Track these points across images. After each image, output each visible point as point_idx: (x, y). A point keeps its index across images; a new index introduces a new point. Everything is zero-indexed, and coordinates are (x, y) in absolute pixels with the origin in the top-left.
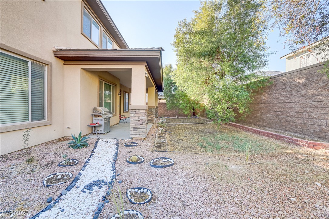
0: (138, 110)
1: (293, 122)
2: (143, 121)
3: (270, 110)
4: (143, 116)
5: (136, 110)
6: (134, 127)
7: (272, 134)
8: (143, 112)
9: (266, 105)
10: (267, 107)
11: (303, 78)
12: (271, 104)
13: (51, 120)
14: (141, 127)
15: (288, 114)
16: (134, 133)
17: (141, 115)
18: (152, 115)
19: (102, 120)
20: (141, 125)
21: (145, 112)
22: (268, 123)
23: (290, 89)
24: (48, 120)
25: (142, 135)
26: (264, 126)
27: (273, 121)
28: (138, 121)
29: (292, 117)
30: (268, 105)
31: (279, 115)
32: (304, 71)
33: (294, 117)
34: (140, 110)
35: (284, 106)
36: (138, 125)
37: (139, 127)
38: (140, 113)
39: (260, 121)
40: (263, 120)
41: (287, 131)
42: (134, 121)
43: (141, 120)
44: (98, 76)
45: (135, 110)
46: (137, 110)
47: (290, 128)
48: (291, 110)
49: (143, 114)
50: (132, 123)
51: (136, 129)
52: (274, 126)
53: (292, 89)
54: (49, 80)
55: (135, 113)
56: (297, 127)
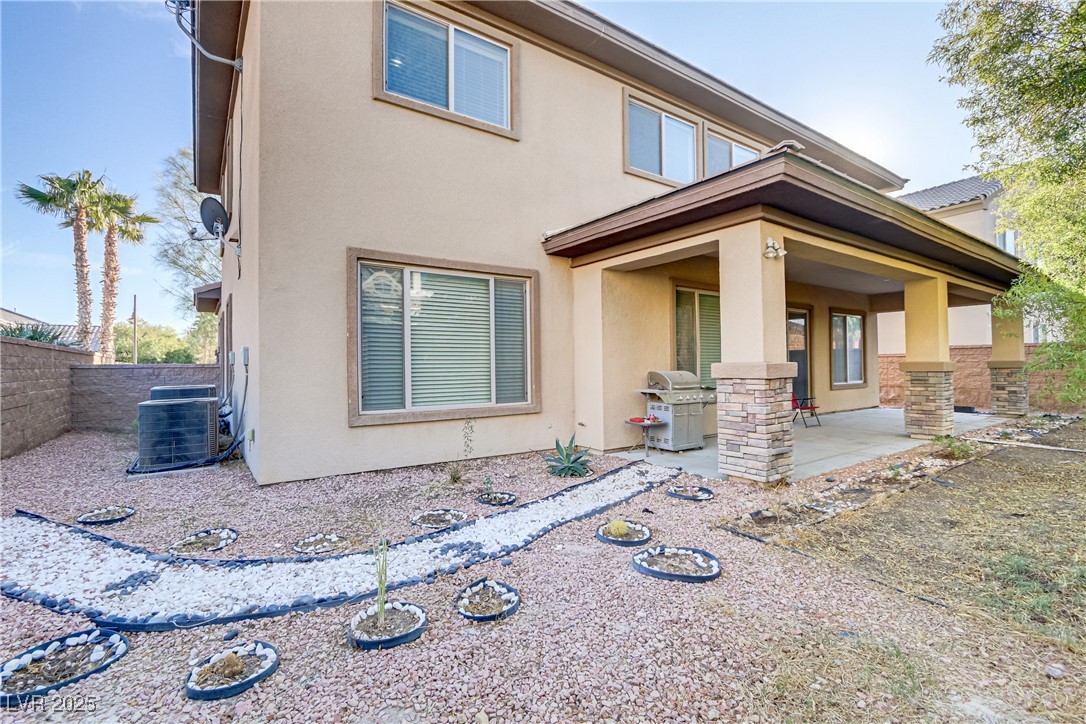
0: (739, 381)
2: (757, 422)
4: (757, 400)
5: (734, 381)
6: (730, 437)
8: (756, 387)
13: (541, 402)
14: (751, 442)
16: (730, 460)
17: (749, 400)
18: (928, 400)
19: (666, 409)
20: (750, 435)
21: (763, 388)
24: (532, 403)
25: (754, 471)
28: (740, 419)
34: (748, 381)
36: (741, 433)
37: (745, 439)
38: (748, 393)
42: (729, 418)
43: (750, 418)
44: (670, 278)
45: (731, 382)
46: (737, 382)
49: (757, 394)
50: (724, 426)
51: (736, 448)
54: (535, 309)
55: (730, 389)
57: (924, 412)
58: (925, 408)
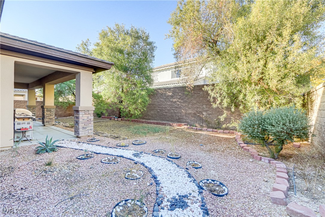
1: (166, 115)
2: (91, 121)
3: (153, 109)
4: (91, 116)
6: (83, 126)
7: (160, 123)
8: (91, 112)
9: (151, 106)
10: (151, 107)
11: (171, 92)
12: (154, 106)
15: (164, 111)
16: (83, 132)
17: (89, 116)
20: (89, 124)
22: (152, 117)
23: (165, 98)
26: (150, 119)
27: (156, 116)
28: (87, 121)
29: (166, 112)
30: (152, 106)
31: (159, 112)
32: (172, 89)
33: (167, 112)
34: (89, 111)
35: (161, 107)
36: (87, 124)
37: (88, 126)
38: (89, 114)
39: (147, 116)
40: (149, 115)
41: (163, 120)
42: (83, 121)
45: (84, 111)
46: (86, 111)
47: (165, 119)
48: (165, 109)
49: (91, 114)
50: (81, 123)
51: (85, 128)
52: (156, 118)
53: (166, 98)
55: (84, 113)
56: (168, 118)
57: (50, 119)
58: (50, 118)
